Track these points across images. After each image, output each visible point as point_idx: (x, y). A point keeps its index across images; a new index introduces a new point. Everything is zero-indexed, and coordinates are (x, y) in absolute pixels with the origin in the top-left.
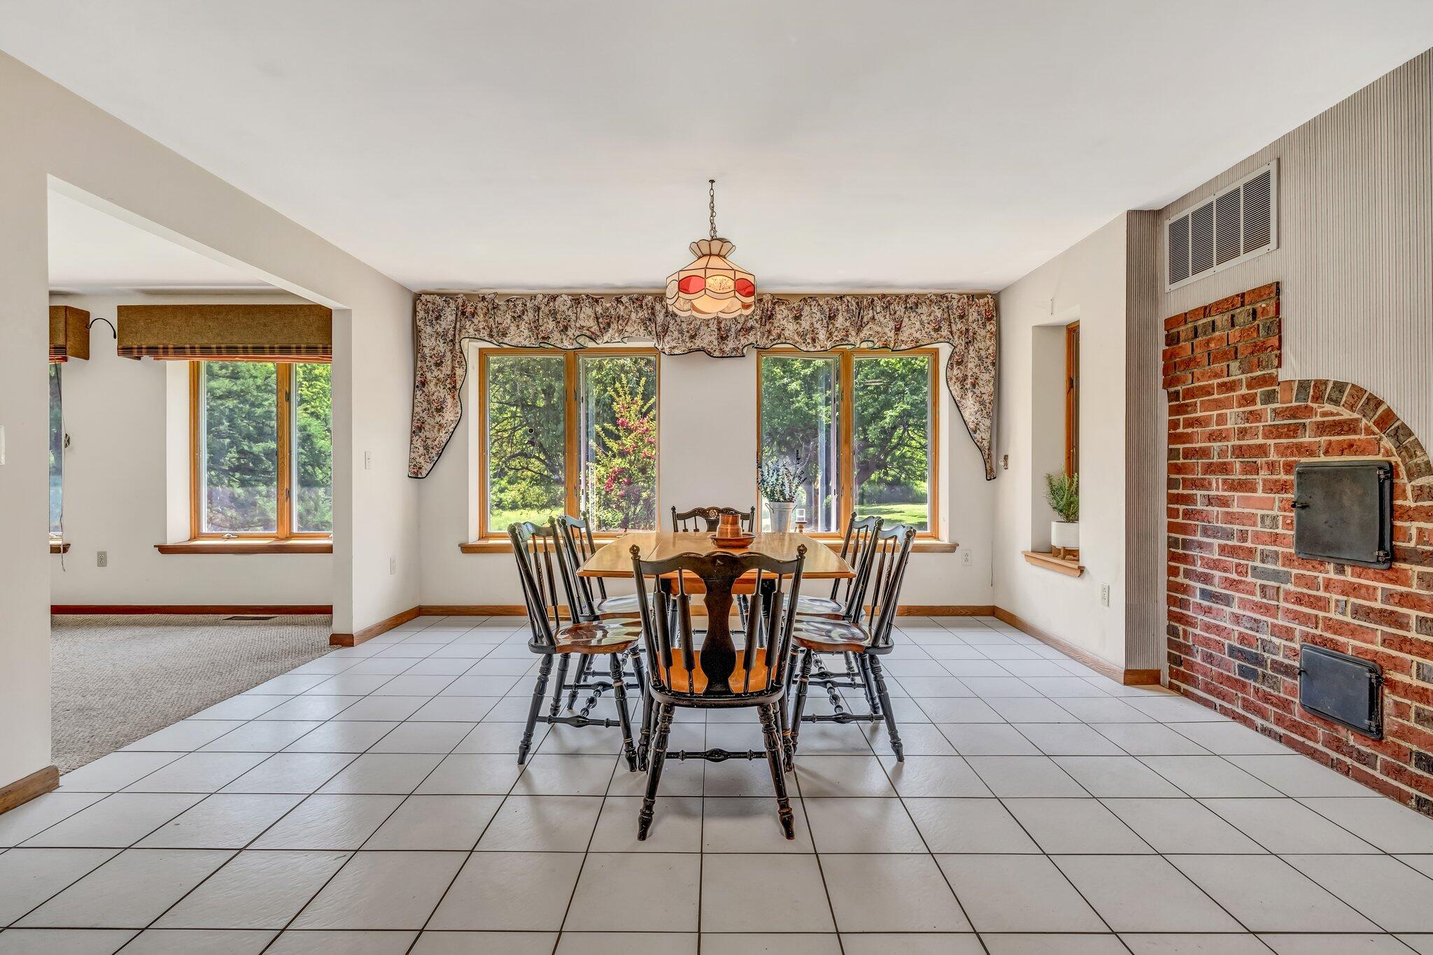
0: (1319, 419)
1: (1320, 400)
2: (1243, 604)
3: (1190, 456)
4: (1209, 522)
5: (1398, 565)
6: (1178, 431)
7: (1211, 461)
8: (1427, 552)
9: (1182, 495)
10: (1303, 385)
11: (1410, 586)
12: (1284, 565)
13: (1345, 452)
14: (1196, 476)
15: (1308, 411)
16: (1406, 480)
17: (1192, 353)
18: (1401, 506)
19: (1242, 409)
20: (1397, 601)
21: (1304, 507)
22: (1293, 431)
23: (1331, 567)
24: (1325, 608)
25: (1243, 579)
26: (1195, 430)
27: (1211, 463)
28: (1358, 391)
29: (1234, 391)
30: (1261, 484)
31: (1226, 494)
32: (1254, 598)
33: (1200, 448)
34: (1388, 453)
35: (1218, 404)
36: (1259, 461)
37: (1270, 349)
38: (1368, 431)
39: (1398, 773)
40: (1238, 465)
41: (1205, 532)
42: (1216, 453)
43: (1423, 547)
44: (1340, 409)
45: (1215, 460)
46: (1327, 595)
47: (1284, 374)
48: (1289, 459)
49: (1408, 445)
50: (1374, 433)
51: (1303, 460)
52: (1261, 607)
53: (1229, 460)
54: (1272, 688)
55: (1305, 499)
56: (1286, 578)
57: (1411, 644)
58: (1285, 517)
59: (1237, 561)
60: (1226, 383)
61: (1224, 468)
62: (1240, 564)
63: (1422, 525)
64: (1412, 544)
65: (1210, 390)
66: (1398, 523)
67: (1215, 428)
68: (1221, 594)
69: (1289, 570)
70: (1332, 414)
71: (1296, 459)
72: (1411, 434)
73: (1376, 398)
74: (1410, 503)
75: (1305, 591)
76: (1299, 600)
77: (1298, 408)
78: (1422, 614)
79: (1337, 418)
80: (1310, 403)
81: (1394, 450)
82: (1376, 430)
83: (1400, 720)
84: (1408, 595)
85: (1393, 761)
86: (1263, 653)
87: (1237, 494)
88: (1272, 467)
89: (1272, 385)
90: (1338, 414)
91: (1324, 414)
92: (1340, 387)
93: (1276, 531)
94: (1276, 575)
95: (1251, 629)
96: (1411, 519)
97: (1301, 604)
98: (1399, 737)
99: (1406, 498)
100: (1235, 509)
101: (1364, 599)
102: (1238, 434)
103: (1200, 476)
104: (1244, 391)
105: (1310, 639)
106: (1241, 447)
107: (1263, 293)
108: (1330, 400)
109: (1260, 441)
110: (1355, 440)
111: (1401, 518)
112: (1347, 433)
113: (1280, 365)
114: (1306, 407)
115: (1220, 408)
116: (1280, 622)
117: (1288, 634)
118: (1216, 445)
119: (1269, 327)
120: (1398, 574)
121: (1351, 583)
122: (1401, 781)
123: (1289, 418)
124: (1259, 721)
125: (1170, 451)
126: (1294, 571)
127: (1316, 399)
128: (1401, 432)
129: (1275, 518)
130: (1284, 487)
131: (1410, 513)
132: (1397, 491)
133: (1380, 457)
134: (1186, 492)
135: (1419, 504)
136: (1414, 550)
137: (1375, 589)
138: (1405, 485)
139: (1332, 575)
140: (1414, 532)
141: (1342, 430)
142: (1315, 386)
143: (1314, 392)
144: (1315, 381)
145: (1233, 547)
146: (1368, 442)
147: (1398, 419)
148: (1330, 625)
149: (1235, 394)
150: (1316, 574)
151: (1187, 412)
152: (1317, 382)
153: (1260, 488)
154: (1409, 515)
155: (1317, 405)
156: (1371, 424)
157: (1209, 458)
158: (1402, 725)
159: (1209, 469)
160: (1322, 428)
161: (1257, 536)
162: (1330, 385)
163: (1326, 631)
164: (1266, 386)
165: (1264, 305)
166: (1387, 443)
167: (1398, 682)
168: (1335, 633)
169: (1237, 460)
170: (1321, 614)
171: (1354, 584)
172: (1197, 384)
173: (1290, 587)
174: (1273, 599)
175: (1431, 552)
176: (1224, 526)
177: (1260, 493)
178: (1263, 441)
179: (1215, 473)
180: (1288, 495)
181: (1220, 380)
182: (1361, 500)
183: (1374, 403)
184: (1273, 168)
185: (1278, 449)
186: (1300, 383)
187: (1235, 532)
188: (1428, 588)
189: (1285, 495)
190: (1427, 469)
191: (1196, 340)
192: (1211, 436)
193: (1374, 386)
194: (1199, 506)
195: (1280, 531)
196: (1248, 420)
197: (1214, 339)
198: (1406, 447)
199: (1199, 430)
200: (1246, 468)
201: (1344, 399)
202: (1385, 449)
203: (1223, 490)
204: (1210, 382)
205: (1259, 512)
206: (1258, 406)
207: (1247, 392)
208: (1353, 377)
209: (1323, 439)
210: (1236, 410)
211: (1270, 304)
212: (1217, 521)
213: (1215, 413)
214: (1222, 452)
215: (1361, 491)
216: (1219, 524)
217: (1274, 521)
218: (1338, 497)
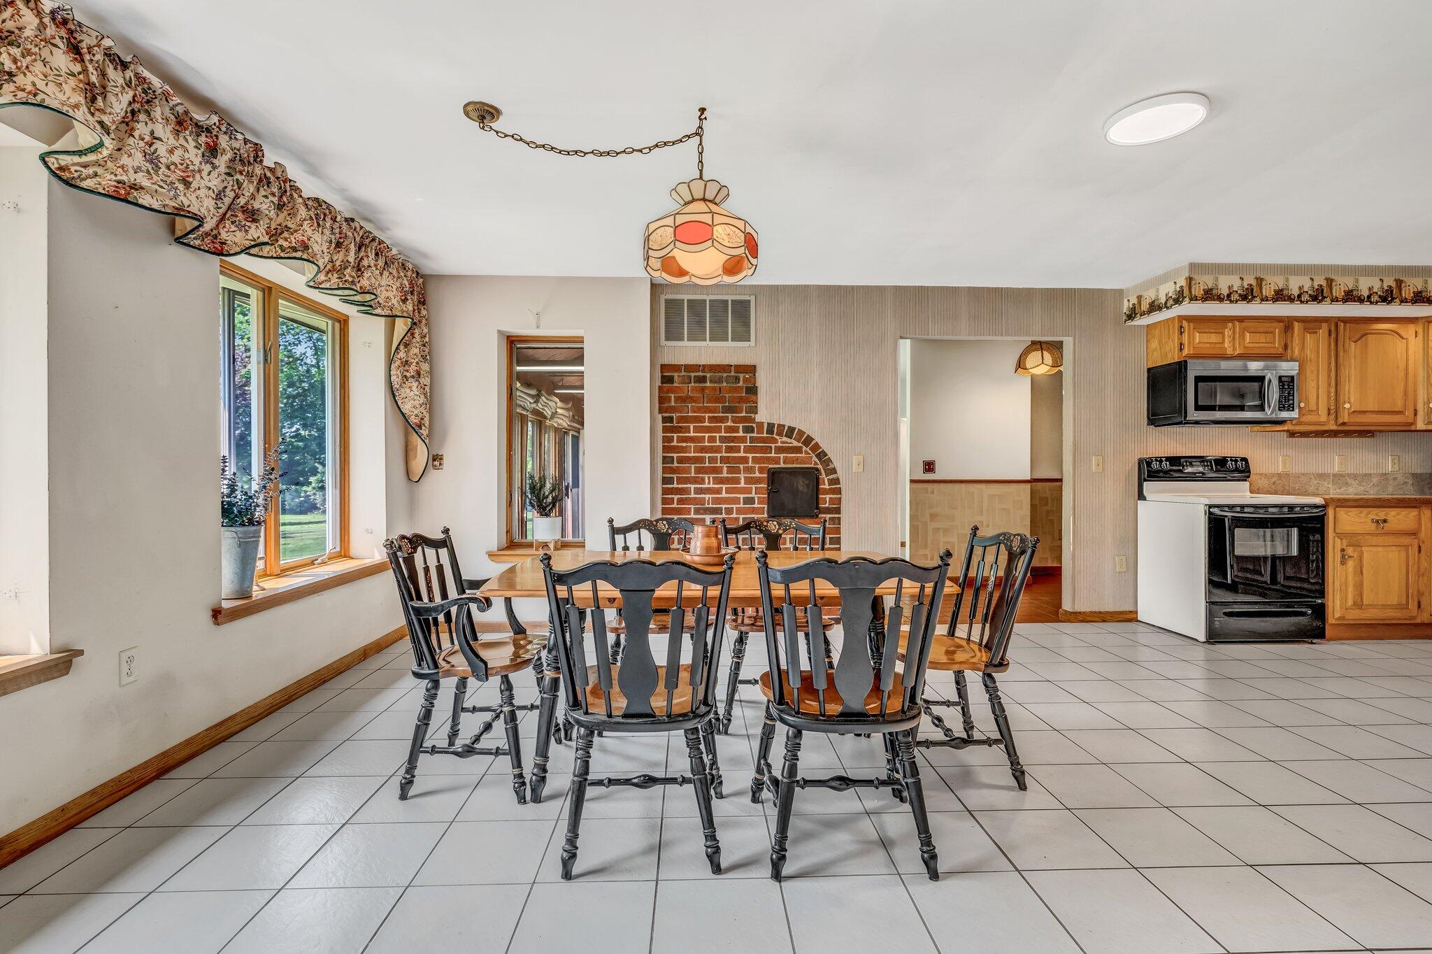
0: (779, 444)
3: (683, 462)
4: (701, 505)
5: (820, 516)
6: (672, 444)
7: (704, 465)
8: (833, 508)
9: (677, 488)
10: (771, 426)
11: (826, 524)
13: (795, 462)
14: (689, 476)
15: (775, 441)
16: (824, 476)
18: (823, 488)
19: (728, 435)
22: (766, 450)
26: (689, 444)
27: (703, 467)
28: (801, 433)
29: (723, 423)
30: (743, 479)
31: (716, 486)
33: (694, 457)
34: (816, 463)
35: (708, 430)
36: (741, 466)
37: (751, 402)
38: (807, 453)
40: (725, 469)
41: (697, 511)
42: (707, 460)
43: (832, 506)
44: (793, 441)
45: (707, 464)
47: (758, 418)
48: (762, 465)
49: (826, 460)
50: (810, 454)
51: (770, 466)
53: (719, 465)
55: (775, 488)
58: (759, 498)
60: (716, 417)
61: (715, 470)
63: (832, 496)
64: (827, 505)
65: (703, 420)
66: (821, 496)
67: (707, 444)
70: (787, 443)
71: (767, 465)
72: (826, 455)
73: (810, 437)
74: (827, 486)
77: (767, 437)
79: (790, 445)
80: (774, 436)
81: (819, 462)
82: (810, 452)
87: (724, 487)
88: (749, 470)
89: (750, 423)
90: (791, 443)
91: (782, 442)
92: (791, 430)
93: (753, 506)
96: (827, 494)
99: (825, 485)
100: (724, 495)
102: (725, 450)
103: (693, 475)
104: (730, 424)
106: (728, 457)
107: (745, 369)
108: (786, 436)
109: (742, 454)
110: (800, 457)
111: (822, 494)
112: (796, 453)
113: (756, 413)
114: (773, 438)
115: (711, 432)
118: (707, 455)
119: (750, 389)
120: (821, 520)
123: (762, 443)
125: (664, 458)
127: (780, 434)
128: (821, 455)
129: (753, 498)
130: (758, 481)
131: (827, 491)
132: (821, 481)
133: (812, 466)
134: (680, 486)
135: (830, 487)
136: (828, 508)
138: (824, 478)
140: (828, 500)
141: (793, 452)
142: (778, 427)
143: (777, 430)
146: (807, 458)
147: (821, 448)
149: (723, 425)
151: (681, 432)
152: (779, 425)
153: (743, 481)
155: (779, 437)
156: (808, 449)
157: (702, 464)
159: (698, 471)
160: (780, 450)
161: (739, 511)
162: (786, 428)
164: (746, 423)
165: (746, 376)
166: (815, 458)
169: (725, 465)
172: (690, 414)
175: (835, 508)
176: (714, 506)
177: (742, 484)
178: (744, 455)
179: (707, 474)
180: (762, 485)
181: (711, 415)
182: (808, 486)
183: (808, 440)
184: (752, 299)
185: (755, 460)
186: (769, 424)
187: (724, 509)
188: (834, 524)
189: (760, 486)
190: (834, 471)
191: (690, 385)
192: (703, 450)
193: (809, 431)
194: (693, 495)
195: (756, 505)
196: (733, 442)
197: (708, 387)
198: (824, 461)
199: (692, 445)
200: (730, 470)
201: (794, 436)
202: (814, 462)
203: (713, 484)
204: (703, 415)
205: (742, 496)
206: (741, 434)
207: (732, 424)
208: (798, 425)
209: (782, 456)
210: (723, 434)
211: (750, 377)
212: (709, 504)
213: (707, 435)
214: (712, 460)
215: (807, 482)
216: (711, 506)
217: (751, 501)
218: (795, 485)
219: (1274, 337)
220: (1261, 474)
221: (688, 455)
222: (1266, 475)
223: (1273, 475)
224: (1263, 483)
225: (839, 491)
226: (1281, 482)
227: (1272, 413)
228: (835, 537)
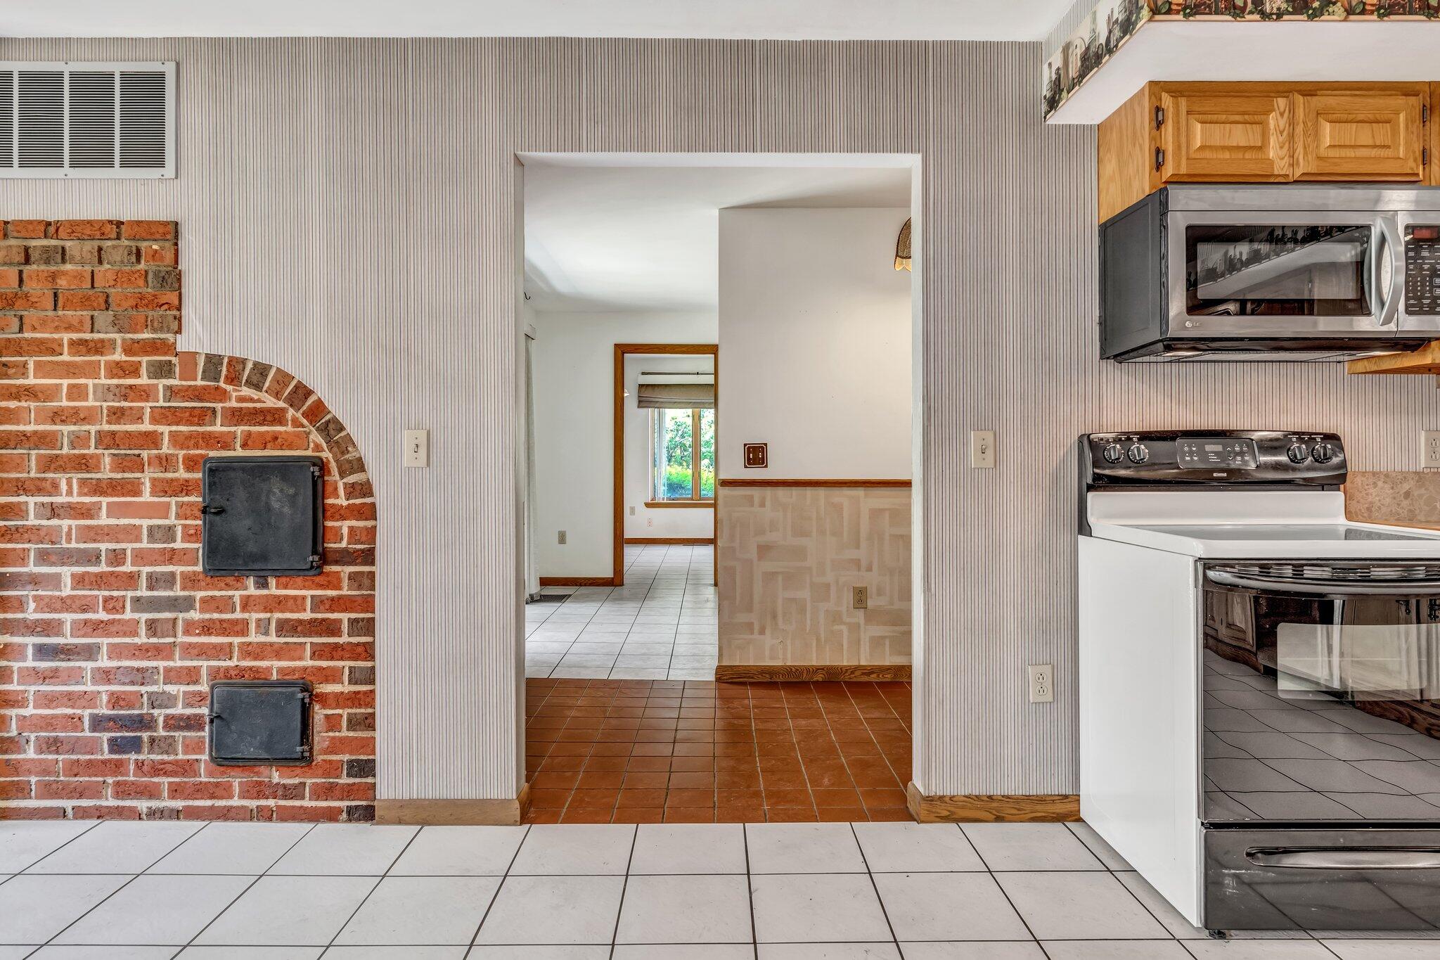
0: (234, 404)
1: (235, 382)
2: (116, 652)
3: (12, 444)
4: (53, 543)
5: (327, 568)
7: (59, 452)
8: (358, 550)
10: (213, 361)
11: (340, 588)
12: (183, 589)
13: (269, 445)
14: (25, 475)
15: (222, 395)
16: (337, 477)
17: (20, 286)
18: (333, 505)
19: (115, 381)
20: (327, 607)
21: (221, 512)
22: (202, 416)
23: (251, 581)
24: (244, 632)
25: (118, 617)
26: (24, 404)
27: (57, 456)
28: (284, 377)
29: (102, 354)
30: (148, 484)
31: (87, 500)
32: (137, 640)
33: (35, 432)
34: (318, 448)
35: (70, 370)
36: (145, 454)
37: (166, 307)
38: (296, 423)
39: (327, 791)
40: (107, 460)
41: (43, 557)
42: (66, 441)
43: (354, 546)
44: (263, 395)
45: (65, 450)
46: (246, 615)
47: (184, 343)
48: (192, 452)
49: (340, 441)
50: (303, 426)
51: (212, 454)
52: (147, 650)
53: (92, 451)
54: (167, 753)
55: (220, 501)
56: (188, 604)
57: (343, 650)
58: (185, 526)
59: (107, 593)
60: (86, 341)
61: (83, 464)
62: (112, 598)
63: (354, 523)
64: (344, 544)
65: (57, 348)
66: (329, 524)
67: (65, 403)
68: (76, 646)
69: (192, 593)
70: (251, 400)
71: (203, 452)
72: (342, 429)
73: (305, 387)
74: (342, 501)
75: (216, 616)
76: (207, 628)
77: (204, 388)
78: (353, 616)
79: (258, 405)
80: (222, 384)
81: (324, 445)
82: (305, 422)
83: (331, 734)
84: (340, 598)
85: (323, 780)
86: (152, 711)
87: (105, 500)
88: (165, 462)
89: (165, 354)
90: (259, 401)
91: (241, 400)
92: (261, 370)
93: (171, 545)
94: (174, 604)
95: (132, 683)
96: (343, 518)
97: (210, 634)
98: (331, 753)
99: (337, 497)
100: (104, 520)
101: (292, 611)
102: (108, 416)
103: (33, 474)
104: (119, 356)
105: (222, 675)
106: (113, 434)
107: (153, 230)
108: (249, 383)
109: (146, 426)
110: (280, 433)
111: (333, 518)
112: (272, 423)
113: (179, 331)
114: (217, 388)
115: (74, 375)
116: (179, 663)
117: (191, 676)
118: (66, 429)
119: (163, 278)
120: (329, 578)
121: (275, 596)
122: (333, 799)
123: (192, 400)
124: (143, 805)
126: (199, 594)
127: (233, 379)
128: (331, 426)
129: (170, 528)
130: (185, 488)
131: (342, 512)
132: (329, 489)
133: (309, 453)
134: (4, 500)
135: (351, 502)
136: (345, 550)
137: (304, 598)
138: (336, 482)
139: (252, 590)
140: (345, 531)
141: (264, 420)
142: (229, 363)
143: (228, 371)
144: (229, 357)
145: (101, 576)
146: (297, 435)
147: (329, 412)
148: (249, 651)
149: (103, 359)
150: (230, 593)
152: (231, 359)
153: (147, 488)
154: (342, 514)
155: (231, 387)
156: (299, 415)
157: (53, 448)
158: (333, 738)
159: (50, 464)
160: (237, 416)
161: (140, 557)
162: (249, 366)
163: (244, 659)
164: (155, 355)
165: (155, 247)
166: (316, 437)
167: (329, 693)
168: (255, 659)
169: (106, 452)
170: (237, 640)
171: (279, 596)
172: (26, 335)
173: (195, 615)
174: (167, 636)
175: (363, 551)
176: (82, 546)
177: (146, 497)
178: (151, 428)
179: (64, 470)
180: (192, 499)
181: (75, 336)
182: (293, 500)
183: (302, 392)
184: (169, 69)
185: (175, 439)
186: (209, 358)
187: (103, 554)
188: (360, 587)
189: (186, 499)
190: (360, 466)
191: (28, 267)
192: (57, 416)
193: (300, 374)
194: (32, 521)
195: (179, 544)
196: (125, 398)
197: (64, 273)
198: (337, 442)
199: (33, 405)
200: (121, 464)
201: (267, 384)
202: (315, 444)
203: (80, 494)
204: (56, 336)
205: (146, 523)
206: (144, 380)
207: (124, 358)
208: (278, 359)
209: (240, 430)
210: (104, 381)
211: (162, 248)
212: (69, 540)
213: (65, 382)
214: (77, 440)
215: (291, 491)
216: (73, 545)
217: (169, 533)
218: (264, 498)
219: (1395, 132)
220: (1374, 474)
221: (21, 428)
222: (1387, 476)
223: (1405, 476)
224: (1380, 495)
225: (370, 512)
226: (1423, 491)
227: (1387, 321)
228: (363, 619)
